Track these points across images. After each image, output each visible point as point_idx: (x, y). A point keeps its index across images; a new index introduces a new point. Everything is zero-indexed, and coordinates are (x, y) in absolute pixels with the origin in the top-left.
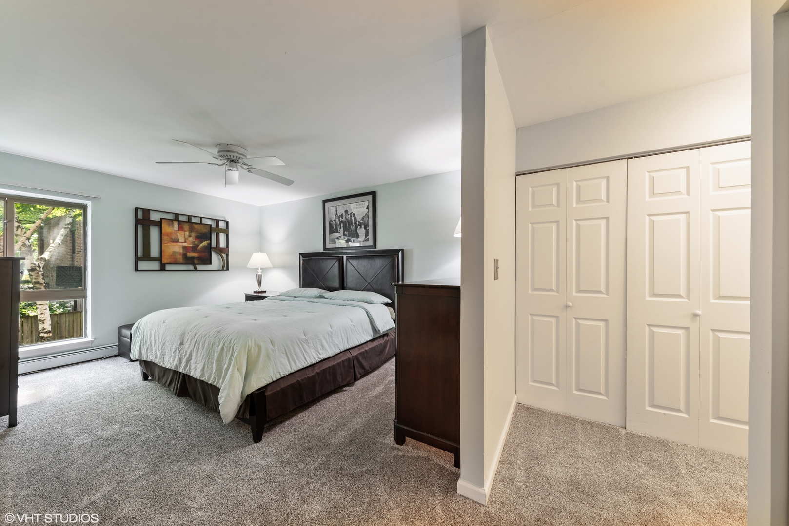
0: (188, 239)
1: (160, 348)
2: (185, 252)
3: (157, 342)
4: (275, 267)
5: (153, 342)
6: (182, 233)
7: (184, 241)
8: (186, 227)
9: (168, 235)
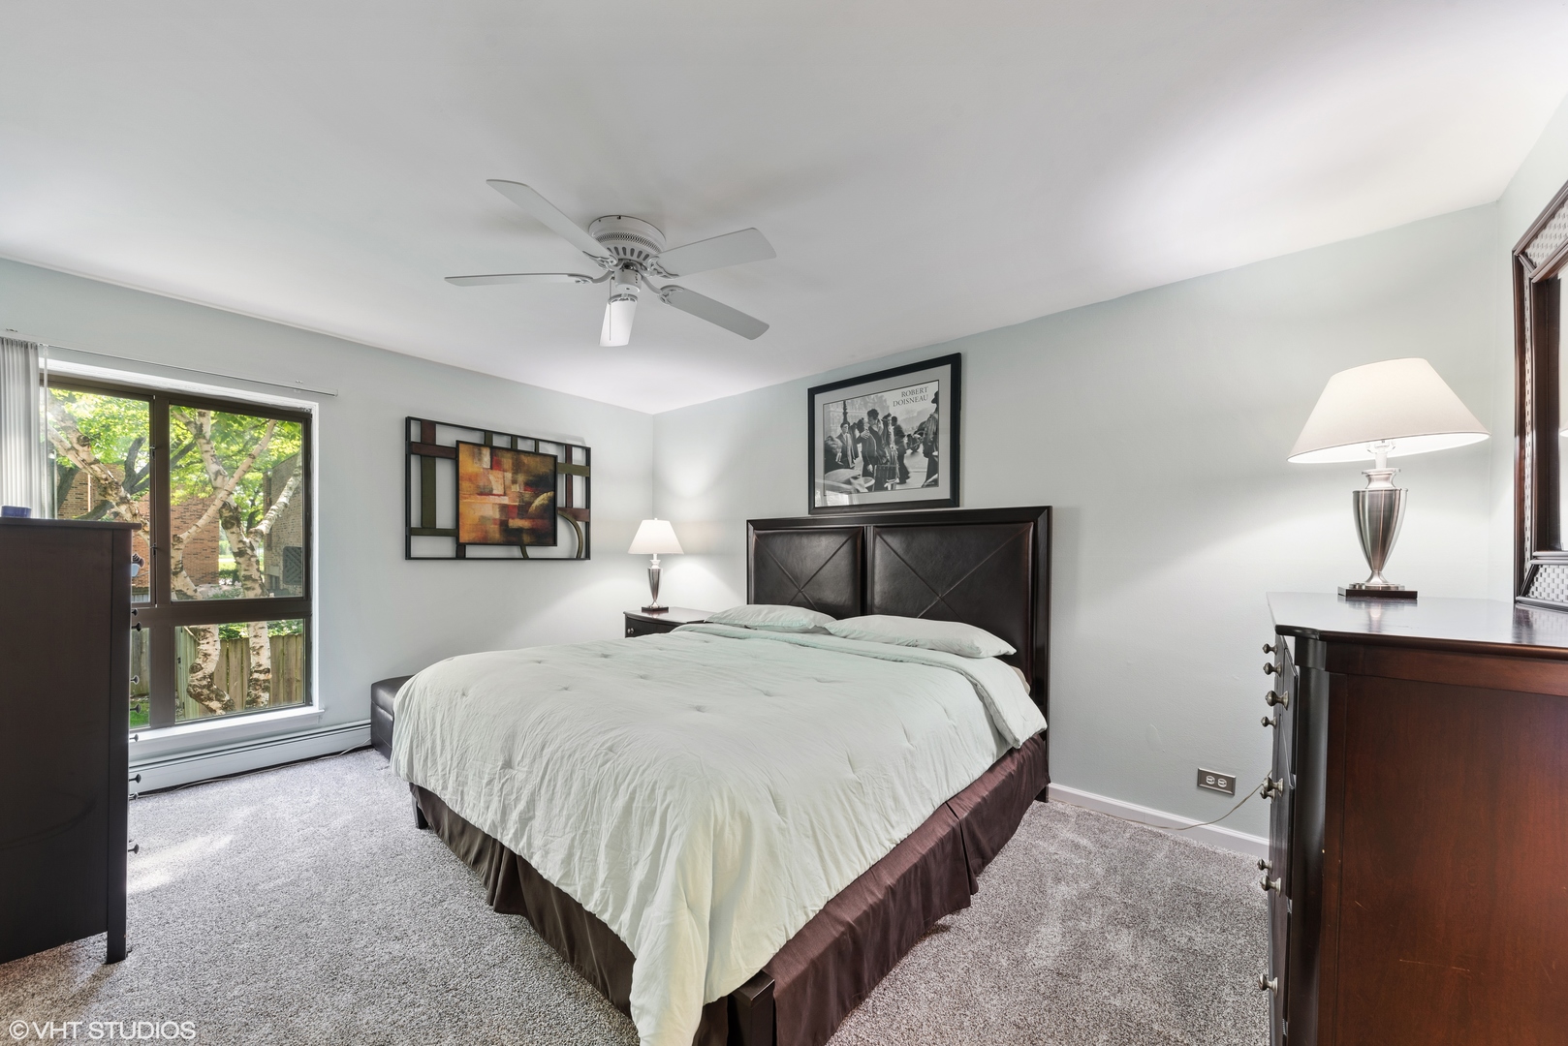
0: (510, 488)
1: (455, 764)
2: (504, 518)
3: (447, 743)
4: (688, 553)
5: (438, 742)
6: (499, 474)
7: (502, 493)
8: (507, 461)
9: (470, 480)
